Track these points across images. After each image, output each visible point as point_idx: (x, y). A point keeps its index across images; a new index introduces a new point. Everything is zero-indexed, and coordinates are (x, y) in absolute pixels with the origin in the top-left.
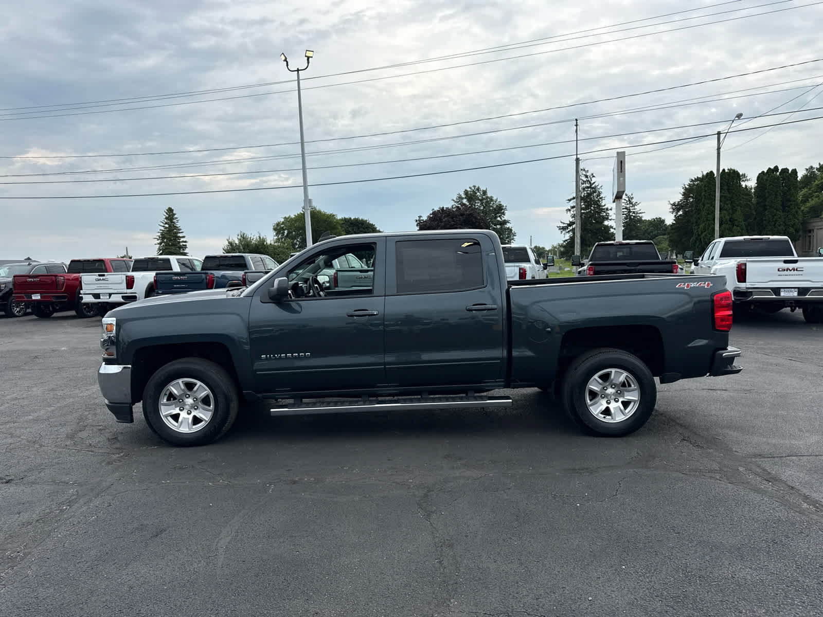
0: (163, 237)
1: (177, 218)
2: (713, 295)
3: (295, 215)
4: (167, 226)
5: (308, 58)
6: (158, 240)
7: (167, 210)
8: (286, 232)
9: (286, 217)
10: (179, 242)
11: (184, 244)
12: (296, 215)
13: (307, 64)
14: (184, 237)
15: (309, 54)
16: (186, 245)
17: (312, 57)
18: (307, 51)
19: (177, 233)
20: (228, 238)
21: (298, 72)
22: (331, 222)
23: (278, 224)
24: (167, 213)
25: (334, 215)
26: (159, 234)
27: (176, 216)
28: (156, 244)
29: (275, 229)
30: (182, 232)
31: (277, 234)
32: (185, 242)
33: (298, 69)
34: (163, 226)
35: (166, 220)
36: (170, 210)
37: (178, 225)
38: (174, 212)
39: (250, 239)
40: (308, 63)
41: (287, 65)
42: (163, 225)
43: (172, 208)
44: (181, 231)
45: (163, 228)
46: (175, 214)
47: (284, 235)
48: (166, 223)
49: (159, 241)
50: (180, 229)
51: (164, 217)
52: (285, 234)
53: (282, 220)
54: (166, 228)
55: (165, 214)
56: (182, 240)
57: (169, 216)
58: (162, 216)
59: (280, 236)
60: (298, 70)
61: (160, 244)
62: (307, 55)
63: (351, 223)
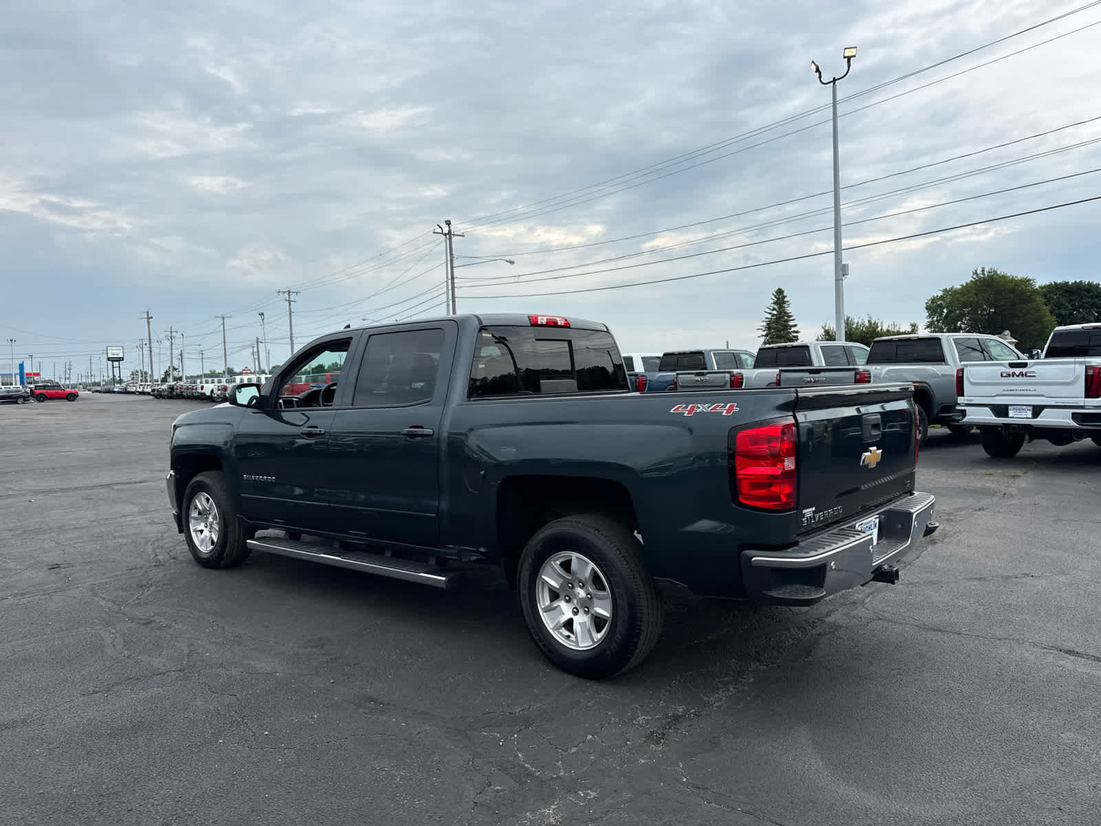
0: (769, 327)
1: (788, 301)
2: (734, 431)
3: (962, 285)
4: (775, 312)
5: (849, 58)
6: (764, 331)
7: (776, 292)
8: (945, 311)
9: (946, 289)
10: (790, 333)
11: (795, 334)
12: (964, 284)
13: (847, 68)
14: (795, 326)
15: (848, 53)
16: (796, 336)
17: (854, 56)
18: (845, 49)
19: (786, 321)
20: (824, 325)
21: (834, 83)
22: (1023, 292)
23: (933, 301)
24: (775, 296)
25: (1029, 280)
26: (764, 324)
27: (786, 299)
28: (759, 337)
29: (928, 308)
30: (793, 320)
31: (930, 316)
32: (797, 332)
33: (834, 78)
34: (770, 313)
35: (772, 305)
36: (780, 292)
37: (789, 310)
38: (785, 294)
39: (857, 325)
40: (849, 67)
41: (820, 77)
42: (769, 311)
43: (783, 289)
44: (792, 318)
45: (769, 316)
46: (785, 297)
47: (941, 315)
48: (774, 309)
49: (764, 333)
50: (792, 316)
51: (772, 301)
52: (944, 314)
53: (940, 294)
54: (773, 315)
55: (773, 297)
56: (793, 329)
57: (778, 299)
58: (769, 300)
59: (935, 319)
60: (835, 80)
61: (766, 336)
62: (846, 55)
63: (1066, 291)
